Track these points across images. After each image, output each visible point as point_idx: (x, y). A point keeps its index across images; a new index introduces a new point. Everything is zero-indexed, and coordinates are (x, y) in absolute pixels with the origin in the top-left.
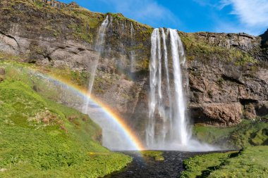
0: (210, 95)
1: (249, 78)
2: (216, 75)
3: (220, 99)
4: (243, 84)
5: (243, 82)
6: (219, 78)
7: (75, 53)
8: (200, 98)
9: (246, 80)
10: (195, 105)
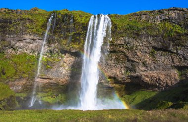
0: (145, 65)
1: (180, 48)
2: (148, 47)
3: (155, 68)
4: (175, 53)
5: (175, 51)
6: (151, 49)
7: (30, 43)
8: (137, 68)
9: (177, 50)
10: (133, 74)
